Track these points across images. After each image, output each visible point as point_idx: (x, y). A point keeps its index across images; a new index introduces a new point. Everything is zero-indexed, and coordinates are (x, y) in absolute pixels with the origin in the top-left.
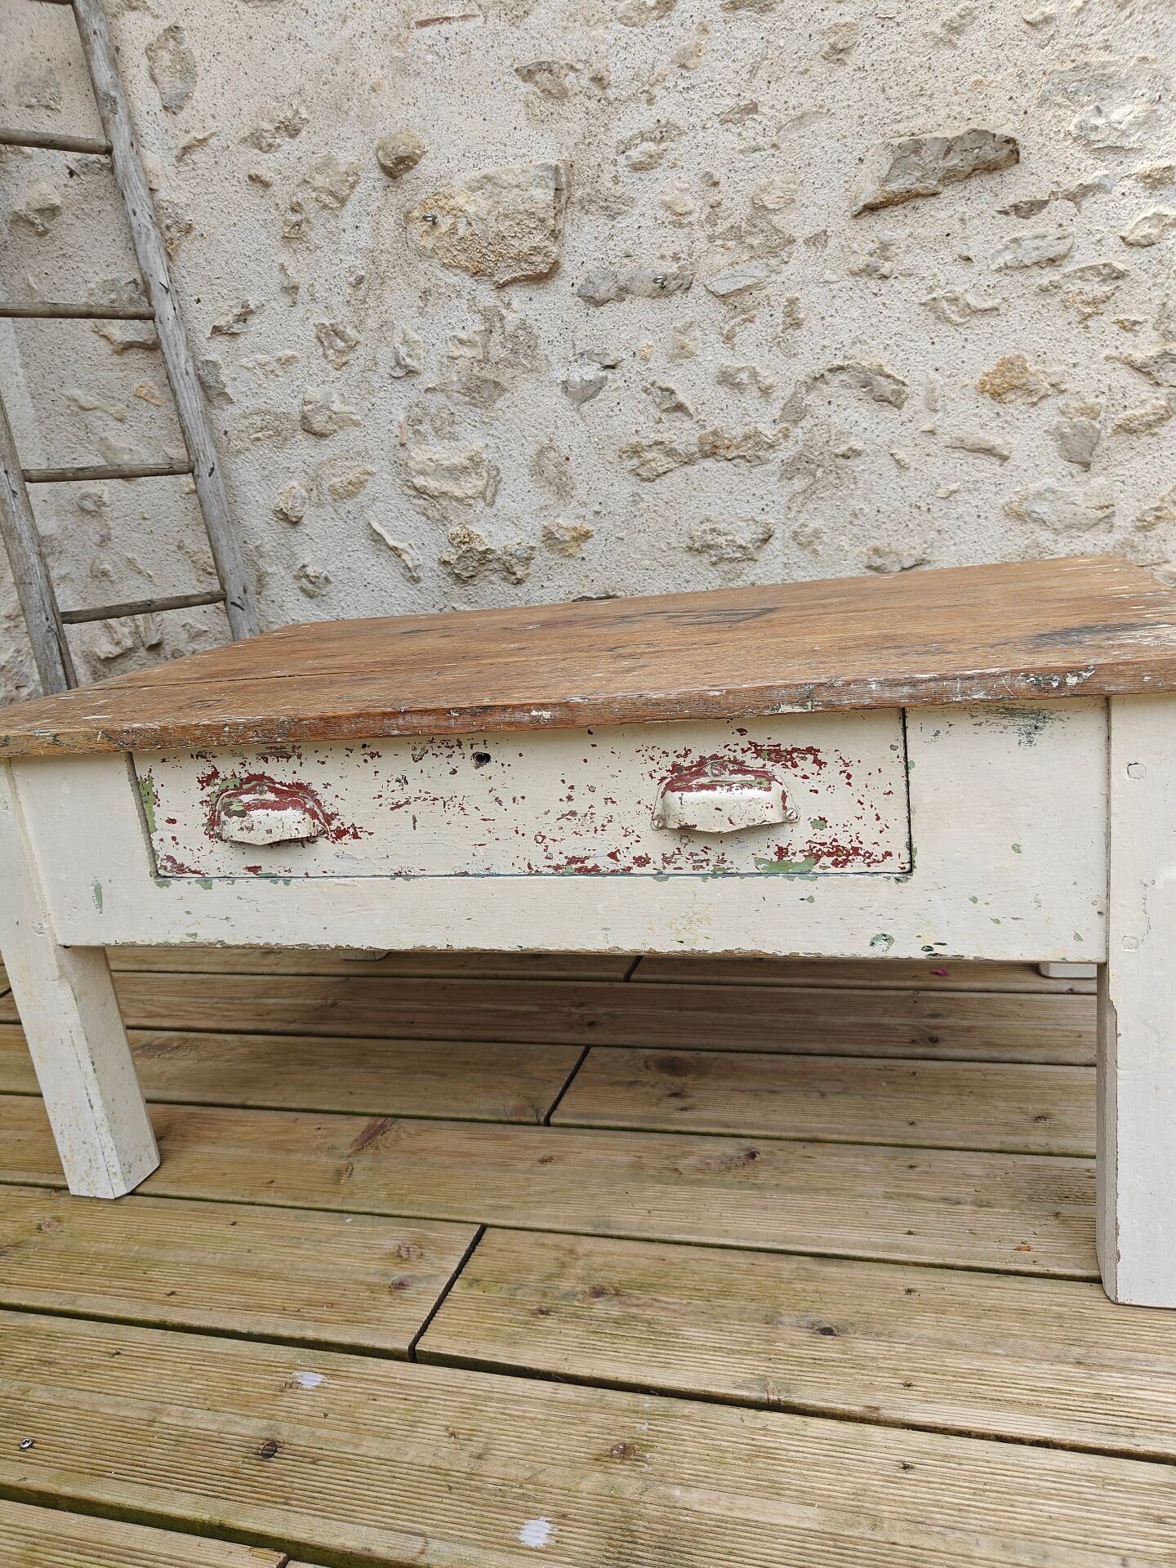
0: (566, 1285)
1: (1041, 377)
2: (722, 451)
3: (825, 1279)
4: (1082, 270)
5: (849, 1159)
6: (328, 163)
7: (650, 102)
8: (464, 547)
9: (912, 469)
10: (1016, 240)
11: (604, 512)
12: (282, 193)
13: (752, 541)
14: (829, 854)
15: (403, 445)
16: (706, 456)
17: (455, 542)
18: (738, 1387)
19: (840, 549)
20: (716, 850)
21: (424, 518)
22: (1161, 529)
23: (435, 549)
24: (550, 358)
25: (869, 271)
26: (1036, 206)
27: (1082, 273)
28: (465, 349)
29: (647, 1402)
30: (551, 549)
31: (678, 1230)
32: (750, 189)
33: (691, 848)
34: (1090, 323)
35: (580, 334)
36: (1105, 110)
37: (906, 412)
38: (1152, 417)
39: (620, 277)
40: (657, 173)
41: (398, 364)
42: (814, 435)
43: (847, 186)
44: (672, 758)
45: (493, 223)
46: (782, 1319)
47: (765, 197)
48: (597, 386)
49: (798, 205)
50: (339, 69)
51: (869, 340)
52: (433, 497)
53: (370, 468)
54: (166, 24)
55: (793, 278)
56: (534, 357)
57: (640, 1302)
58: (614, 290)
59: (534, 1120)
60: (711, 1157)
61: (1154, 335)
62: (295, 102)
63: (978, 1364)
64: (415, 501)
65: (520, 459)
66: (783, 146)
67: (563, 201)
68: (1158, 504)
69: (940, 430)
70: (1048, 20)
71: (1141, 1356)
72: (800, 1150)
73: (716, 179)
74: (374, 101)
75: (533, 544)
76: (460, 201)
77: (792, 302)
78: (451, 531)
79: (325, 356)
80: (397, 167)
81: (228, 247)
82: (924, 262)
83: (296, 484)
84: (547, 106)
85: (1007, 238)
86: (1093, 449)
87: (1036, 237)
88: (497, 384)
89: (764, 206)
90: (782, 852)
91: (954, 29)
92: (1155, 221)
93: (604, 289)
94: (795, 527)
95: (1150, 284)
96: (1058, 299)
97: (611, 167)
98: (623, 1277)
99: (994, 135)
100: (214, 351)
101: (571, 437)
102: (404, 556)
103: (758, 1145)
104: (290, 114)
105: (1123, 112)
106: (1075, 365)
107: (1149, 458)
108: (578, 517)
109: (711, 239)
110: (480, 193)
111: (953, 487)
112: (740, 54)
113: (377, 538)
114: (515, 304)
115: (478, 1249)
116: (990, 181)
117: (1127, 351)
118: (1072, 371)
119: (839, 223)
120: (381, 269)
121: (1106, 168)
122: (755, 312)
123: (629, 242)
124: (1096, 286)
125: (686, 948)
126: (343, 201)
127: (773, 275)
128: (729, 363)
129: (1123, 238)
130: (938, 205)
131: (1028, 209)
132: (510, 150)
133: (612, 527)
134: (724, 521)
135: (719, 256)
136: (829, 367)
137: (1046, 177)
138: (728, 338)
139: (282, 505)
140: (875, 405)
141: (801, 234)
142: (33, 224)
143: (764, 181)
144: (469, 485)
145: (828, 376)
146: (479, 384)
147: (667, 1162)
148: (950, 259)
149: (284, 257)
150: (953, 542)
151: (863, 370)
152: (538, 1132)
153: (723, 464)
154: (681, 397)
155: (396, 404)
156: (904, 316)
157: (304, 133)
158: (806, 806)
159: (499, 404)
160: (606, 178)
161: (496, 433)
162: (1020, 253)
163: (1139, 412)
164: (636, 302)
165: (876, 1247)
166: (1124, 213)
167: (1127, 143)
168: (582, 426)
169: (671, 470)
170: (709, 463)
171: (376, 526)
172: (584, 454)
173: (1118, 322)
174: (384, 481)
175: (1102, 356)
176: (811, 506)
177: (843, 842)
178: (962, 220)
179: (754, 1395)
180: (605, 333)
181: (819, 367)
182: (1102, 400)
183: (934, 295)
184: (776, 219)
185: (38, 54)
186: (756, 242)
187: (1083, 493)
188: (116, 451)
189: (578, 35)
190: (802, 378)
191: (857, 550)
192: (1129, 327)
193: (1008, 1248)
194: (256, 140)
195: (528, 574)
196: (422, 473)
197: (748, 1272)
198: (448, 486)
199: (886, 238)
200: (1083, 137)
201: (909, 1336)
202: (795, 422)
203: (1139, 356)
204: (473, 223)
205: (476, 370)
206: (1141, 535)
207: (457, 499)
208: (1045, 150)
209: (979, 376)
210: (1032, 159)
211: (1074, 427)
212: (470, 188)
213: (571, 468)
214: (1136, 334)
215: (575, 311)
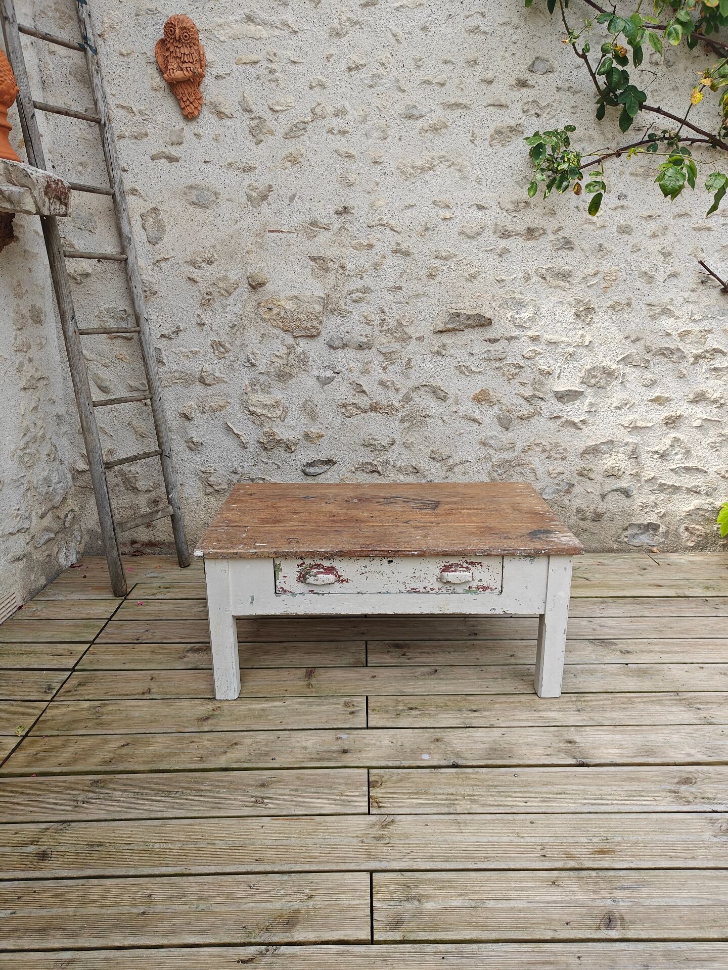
0: (400, 708)
1: (494, 397)
2: (378, 410)
3: (469, 700)
5: (464, 670)
6: (225, 278)
7: (361, 278)
8: (271, 438)
9: (448, 424)
10: (488, 350)
11: (329, 427)
12: (203, 287)
13: (387, 444)
14: (482, 588)
15: (246, 393)
16: (372, 410)
17: (266, 435)
18: (457, 725)
19: (420, 450)
20: (454, 587)
21: (252, 423)
22: (530, 452)
23: (256, 437)
24: (313, 366)
25: (438, 353)
26: (497, 340)
27: (509, 365)
28: (278, 359)
29: (438, 730)
30: (307, 440)
31: (425, 692)
32: (397, 316)
33: (447, 586)
34: (511, 381)
35: (326, 359)
36: (519, 313)
37: (447, 403)
38: (529, 415)
39: (344, 340)
40: (362, 304)
41: (248, 361)
42: (414, 408)
43: (432, 322)
44: (444, 564)
45: (296, 314)
46: (463, 709)
47: (403, 321)
48: (331, 379)
49: (414, 325)
50: (232, 241)
51: (436, 377)
52: (258, 415)
53: (229, 401)
54: (152, 206)
55: (410, 351)
56: (306, 365)
57: (423, 710)
58: (341, 344)
59: (362, 665)
60: (424, 672)
61: (531, 388)
62: (212, 250)
63: (513, 713)
64: (249, 416)
65: (297, 404)
66: (410, 304)
67: (325, 310)
68: (529, 444)
69: (459, 411)
70: (503, 280)
71: (548, 708)
72: (449, 668)
73: (384, 311)
74: (247, 257)
75: (299, 438)
76: (283, 303)
78: (265, 430)
79: (214, 353)
80: (256, 286)
81: (174, 303)
82: (457, 353)
83: (193, 404)
84: (321, 272)
85: (486, 349)
86: (510, 424)
87: (495, 351)
88: (290, 374)
89: (402, 324)
90: (470, 588)
91: (473, 277)
92: (533, 352)
93: (338, 343)
94: (404, 440)
95: (530, 372)
96: (501, 372)
97: (344, 299)
98: (416, 704)
99: (484, 316)
100: (161, 344)
101: (319, 396)
102: (242, 438)
103: (437, 668)
104: (209, 256)
105: (525, 315)
107: (527, 428)
108: (319, 429)
109: (381, 331)
110: (292, 301)
111: (462, 431)
112: (397, 268)
113: (229, 429)
114: (301, 344)
115: (369, 702)
116: (482, 329)
117: (522, 392)
118: (504, 396)
119: (429, 335)
120: (244, 323)
121: (519, 332)
122: (395, 361)
123: (349, 327)
124: (514, 370)
125: (442, 612)
126: (230, 294)
127: (403, 349)
128: (384, 378)
129: (523, 356)
130: (463, 334)
131: (493, 341)
132: (304, 286)
133: (332, 434)
134: (377, 435)
135: (383, 338)
136: (421, 384)
137: (500, 331)
138: (384, 368)
139: (185, 411)
140: (436, 400)
141: (414, 336)
142: (76, 279)
143: (402, 315)
144: (274, 412)
145: (421, 388)
146: (283, 373)
147: (412, 674)
148: (466, 353)
149: (200, 311)
150: (460, 451)
151: (433, 387)
152: (366, 669)
153: (378, 414)
154: (364, 388)
155: (245, 377)
156: (449, 370)
157: (215, 264)
158: (478, 576)
159: (290, 382)
160: (342, 303)
161: (287, 393)
162: (490, 355)
163: (525, 413)
164: (349, 350)
165: (478, 691)
166: (524, 348)
167: (527, 325)
168: (323, 394)
169: (358, 414)
170: (372, 413)
171: (229, 424)
172: (323, 404)
173: (520, 382)
174: (235, 406)
175: (514, 393)
176: (410, 433)
177: (486, 585)
178: (471, 341)
179: (463, 726)
180: (336, 360)
181: (417, 384)
182: (513, 407)
183: (460, 364)
184: (405, 329)
185: (82, 204)
186: (398, 336)
187: (506, 437)
188: (102, 380)
189: (335, 249)
190: (411, 387)
191: (426, 451)
192: (523, 384)
193: (512, 688)
194: (193, 263)
195: (296, 449)
196: (253, 405)
197: (449, 700)
198: (265, 412)
199: (445, 342)
200: (512, 320)
201: (495, 710)
202: (407, 402)
203: (526, 395)
204: (288, 312)
205: (282, 368)
206: (523, 454)
207: (269, 418)
208: (500, 323)
209: (473, 394)
210: (495, 325)
211: (504, 415)
212: (287, 299)
213: (318, 409)
214: (525, 387)
215: (325, 350)
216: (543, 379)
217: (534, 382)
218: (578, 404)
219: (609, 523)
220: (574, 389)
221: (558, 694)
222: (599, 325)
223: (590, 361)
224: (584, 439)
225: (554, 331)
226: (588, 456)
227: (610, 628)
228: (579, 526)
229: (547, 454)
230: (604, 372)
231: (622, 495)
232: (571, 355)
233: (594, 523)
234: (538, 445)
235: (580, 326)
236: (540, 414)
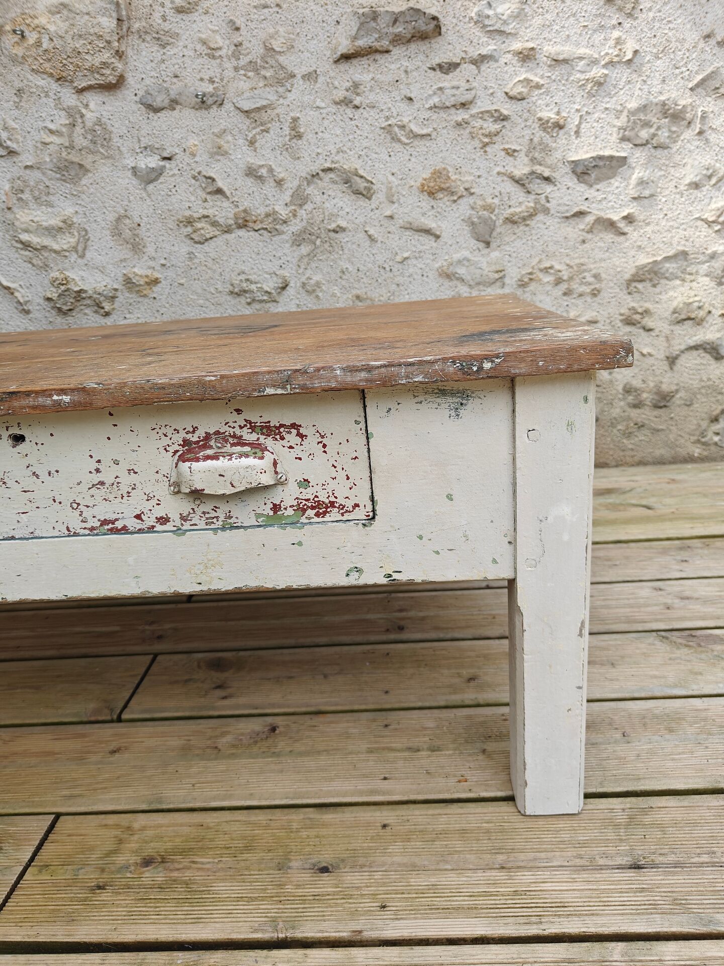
0: (121, 859)
1: (459, 183)
2: (251, 224)
3: (324, 825)
4: (482, 113)
5: (343, 724)
8: (63, 288)
9: (379, 242)
10: (440, 89)
11: (168, 265)
13: (276, 289)
14: (313, 508)
15: (9, 209)
16: (240, 227)
17: (55, 284)
18: (256, 931)
19: (334, 295)
20: (223, 510)
21: (30, 265)
22: (532, 287)
23: (40, 289)
24: (122, 149)
25: (346, 102)
26: (455, 67)
27: (482, 115)
28: (55, 138)
30: (130, 290)
32: (262, 35)
33: (204, 508)
34: (487, 149)
35: (144, 132)
36: (494, 5)
37: (374, 202)
38: (526, 214)
39: (171, 92)
40: (195, 16)
41: (1, 145)
42: (313, 216)
43: (329, 40)
44: (182, 434)
45: (70, 41)
46: (291, 864)
47: (273, 42)
48: (158, 172)
49: (297, 50)
51: (348, 151)
52: (36, 249)
55: (294, 102)
56: (109, 147)
57: (181, 866)
58: (167, 101)
59: (109, 718)
60: (242, 734)
61: (526, 160)
63: (433, 880)
64: (23, 252)
65: (103, 224)
66: (284, 6)
67: (125, 30)
68: (530, 270)
69: (396, 216)
71: (543, 855)
72: (308, 721)
73: (238, 25)
75: (116, 286)
76: (43, 20)
77: (295, 120)
78: (52, 275)
82: (382, 98)
85: (435, 87)
86: (491, 233)
87: (453, 88)
88: (81, 166)
89: (273, 49)
90: (276, 508)
92: (525, 84)
93: (160, 100)
94: (303, 279)
95: (523, 126)
96: (468, 131)
97: (160, 8)
98: (169, 845)
99: (425, 13)
101: (141, 209)
102: (16, 294)
103: (278, 721)
105: (504, 8)
106: (479, 177)
107: (524, 241)
108: (150, 268)
109: (236, 69)
110: (58, 16)
111: (406, 255)
114: (92, 105)
115: (51, 837)
116: (423, 46)
117: (510, 169)
118: (477, 180)
119: (325, 66)
121: (495, 44)
122: (269, 125)
123: (177, 66)
124: (491, 124)
125: (204, 588)
127: (281, 99)
128: (253, 161)
129: (506, 93)
130: (390, 60)
131: (448, 68)
133: (174, 276)
134: (255, 273)
135: (242, 82)
136: (322, 168)
137: (458, 47)
138: (252, 143)
140: (354, 197)
141: (299, 71)
143: (272, 30)
144: (64, 241)
145: (322, 174)
146: (67, 164)
147: (209, 742)
148: (398, 98)
150: (406, 292)
151: (345, 172)
152: (112, 728)
153: (252, 233)
154: (220, 184)
155: (2, 177)
156: (370, 136)
158: (293, 470)
159: (84, 181)
160: (157, 16)
161: (83, 203)
162: (444, 97)
163: (518, 210)
164: (183, 111)
165: (361, 793)
166: (507, 76)
167: (509, 29)
168: (148, 202)
169: (216, 237)
170: (242, 233)
172: (151, 222)
173: (504, 149)
175: (495, 172)
176: (313, 265)
177: (323, 498)
178: (406, 72)
179: (267, 936)
180: (162, 133)
181: (315, 168)
182: (496, 201)
183: (390, 122)
184: (281, 59)
186: (268, 74)
187: (486, 261)
190: (304, 175)
191: (345, 297)
192: (511, 153)
193: (452, 781)
195: (114, 309)
196: (26, 231)
197: (267, 827)
198: (47, 241)
199: (357, 80)
200: (480, 21)
201: (384, 864)
202: (301, 206)
203: (518, 173)
204: (54, 39)
205: (64, 154)
206: (521, 290)
207: (55, 252)
208: (458, 28)
209: (420, 180)
210: (449, 33)
211: (479, 218)
212: (50, 12)
213: (142, 232)
214: (515, 158)
215: (138, 114)
216: (547, 139)
217: (532, 146)
218: (617, 184)
219: (684, 411)
220: (607, 153)
221: (573, 802)
222: (651, 14)
223: (637, 92)
224: (632, 253)
225: (563, 35)
226: (640, 286)
227: (706, 601)
228: (629, 418)
229: (564, 287)
230: (665, 114)
231: (708, 356)
232: (600, 84)
233: (657, 412)
234: (546, 270)
235: (614, 22)
236: (546, 211)
